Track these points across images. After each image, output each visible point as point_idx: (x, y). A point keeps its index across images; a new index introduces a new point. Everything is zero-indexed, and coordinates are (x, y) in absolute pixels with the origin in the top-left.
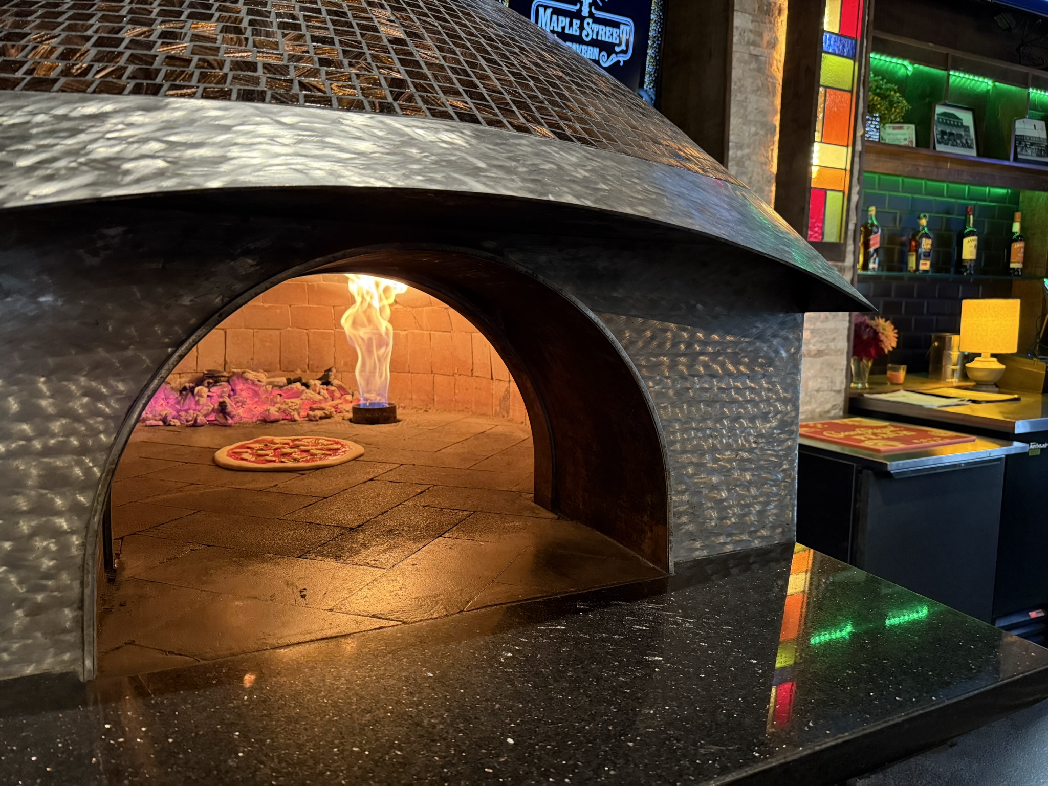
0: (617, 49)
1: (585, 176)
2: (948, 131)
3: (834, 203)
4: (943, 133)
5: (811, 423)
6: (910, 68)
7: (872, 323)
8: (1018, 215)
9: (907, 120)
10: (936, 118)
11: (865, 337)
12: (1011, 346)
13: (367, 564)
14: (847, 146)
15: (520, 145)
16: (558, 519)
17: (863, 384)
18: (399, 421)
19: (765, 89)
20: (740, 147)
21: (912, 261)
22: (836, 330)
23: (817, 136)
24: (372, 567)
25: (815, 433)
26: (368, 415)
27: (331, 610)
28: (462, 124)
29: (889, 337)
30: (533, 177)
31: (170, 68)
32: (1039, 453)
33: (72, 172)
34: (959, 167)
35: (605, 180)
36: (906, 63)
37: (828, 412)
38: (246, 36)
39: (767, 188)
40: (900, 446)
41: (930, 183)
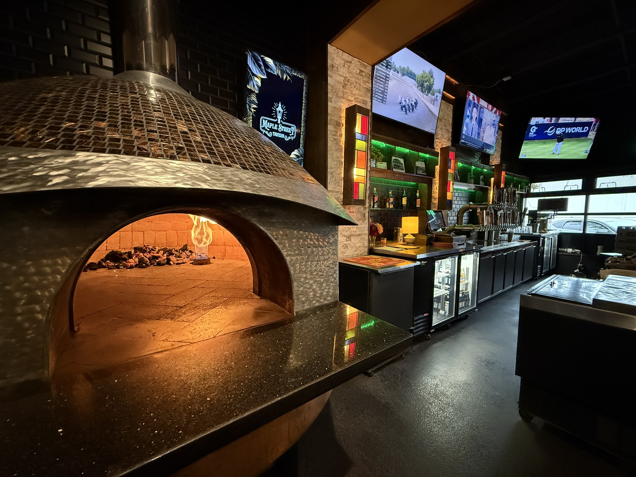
0: (290, 135)
1: (250, 182)
2: (396, 164)
3: (361, 187)
4: (395, 165)
5: (357, 258)
6: (384, 145)
7: (375, 225)
8: (418, 191)
9: (384, 161)
10: (393, 160)
11: (373, 229)
12: (417, 232)
13: (183, 321)
14: (365, 169)
15: (226, 171)
16: (260, 298)
17: (374, 244)
18: (211, 263)
19: (339, 150)
20: (331, 168)
21: (388, 205)
22: (364, 227)
23: (355, 165)
24: (185, 322)
25: (358, 261)
26: (199, 262)
27: (163, 340)
28: (203, 164)
29: (381, 230)
30: (229, 183)
31: (80, 140)
32: (424, 264)
33: (23, 181)
34: (400, 176)
35: (258, 183)
36: (383, 143)
37: (363, 253)
38: (118, 128)
39: (341, 182)
40: (383, 264)
41: (392, 181)
